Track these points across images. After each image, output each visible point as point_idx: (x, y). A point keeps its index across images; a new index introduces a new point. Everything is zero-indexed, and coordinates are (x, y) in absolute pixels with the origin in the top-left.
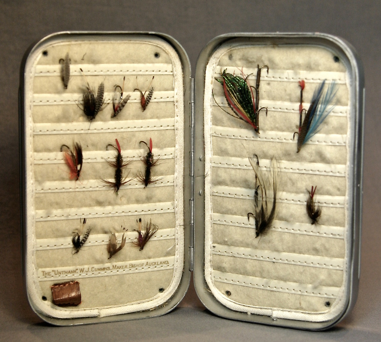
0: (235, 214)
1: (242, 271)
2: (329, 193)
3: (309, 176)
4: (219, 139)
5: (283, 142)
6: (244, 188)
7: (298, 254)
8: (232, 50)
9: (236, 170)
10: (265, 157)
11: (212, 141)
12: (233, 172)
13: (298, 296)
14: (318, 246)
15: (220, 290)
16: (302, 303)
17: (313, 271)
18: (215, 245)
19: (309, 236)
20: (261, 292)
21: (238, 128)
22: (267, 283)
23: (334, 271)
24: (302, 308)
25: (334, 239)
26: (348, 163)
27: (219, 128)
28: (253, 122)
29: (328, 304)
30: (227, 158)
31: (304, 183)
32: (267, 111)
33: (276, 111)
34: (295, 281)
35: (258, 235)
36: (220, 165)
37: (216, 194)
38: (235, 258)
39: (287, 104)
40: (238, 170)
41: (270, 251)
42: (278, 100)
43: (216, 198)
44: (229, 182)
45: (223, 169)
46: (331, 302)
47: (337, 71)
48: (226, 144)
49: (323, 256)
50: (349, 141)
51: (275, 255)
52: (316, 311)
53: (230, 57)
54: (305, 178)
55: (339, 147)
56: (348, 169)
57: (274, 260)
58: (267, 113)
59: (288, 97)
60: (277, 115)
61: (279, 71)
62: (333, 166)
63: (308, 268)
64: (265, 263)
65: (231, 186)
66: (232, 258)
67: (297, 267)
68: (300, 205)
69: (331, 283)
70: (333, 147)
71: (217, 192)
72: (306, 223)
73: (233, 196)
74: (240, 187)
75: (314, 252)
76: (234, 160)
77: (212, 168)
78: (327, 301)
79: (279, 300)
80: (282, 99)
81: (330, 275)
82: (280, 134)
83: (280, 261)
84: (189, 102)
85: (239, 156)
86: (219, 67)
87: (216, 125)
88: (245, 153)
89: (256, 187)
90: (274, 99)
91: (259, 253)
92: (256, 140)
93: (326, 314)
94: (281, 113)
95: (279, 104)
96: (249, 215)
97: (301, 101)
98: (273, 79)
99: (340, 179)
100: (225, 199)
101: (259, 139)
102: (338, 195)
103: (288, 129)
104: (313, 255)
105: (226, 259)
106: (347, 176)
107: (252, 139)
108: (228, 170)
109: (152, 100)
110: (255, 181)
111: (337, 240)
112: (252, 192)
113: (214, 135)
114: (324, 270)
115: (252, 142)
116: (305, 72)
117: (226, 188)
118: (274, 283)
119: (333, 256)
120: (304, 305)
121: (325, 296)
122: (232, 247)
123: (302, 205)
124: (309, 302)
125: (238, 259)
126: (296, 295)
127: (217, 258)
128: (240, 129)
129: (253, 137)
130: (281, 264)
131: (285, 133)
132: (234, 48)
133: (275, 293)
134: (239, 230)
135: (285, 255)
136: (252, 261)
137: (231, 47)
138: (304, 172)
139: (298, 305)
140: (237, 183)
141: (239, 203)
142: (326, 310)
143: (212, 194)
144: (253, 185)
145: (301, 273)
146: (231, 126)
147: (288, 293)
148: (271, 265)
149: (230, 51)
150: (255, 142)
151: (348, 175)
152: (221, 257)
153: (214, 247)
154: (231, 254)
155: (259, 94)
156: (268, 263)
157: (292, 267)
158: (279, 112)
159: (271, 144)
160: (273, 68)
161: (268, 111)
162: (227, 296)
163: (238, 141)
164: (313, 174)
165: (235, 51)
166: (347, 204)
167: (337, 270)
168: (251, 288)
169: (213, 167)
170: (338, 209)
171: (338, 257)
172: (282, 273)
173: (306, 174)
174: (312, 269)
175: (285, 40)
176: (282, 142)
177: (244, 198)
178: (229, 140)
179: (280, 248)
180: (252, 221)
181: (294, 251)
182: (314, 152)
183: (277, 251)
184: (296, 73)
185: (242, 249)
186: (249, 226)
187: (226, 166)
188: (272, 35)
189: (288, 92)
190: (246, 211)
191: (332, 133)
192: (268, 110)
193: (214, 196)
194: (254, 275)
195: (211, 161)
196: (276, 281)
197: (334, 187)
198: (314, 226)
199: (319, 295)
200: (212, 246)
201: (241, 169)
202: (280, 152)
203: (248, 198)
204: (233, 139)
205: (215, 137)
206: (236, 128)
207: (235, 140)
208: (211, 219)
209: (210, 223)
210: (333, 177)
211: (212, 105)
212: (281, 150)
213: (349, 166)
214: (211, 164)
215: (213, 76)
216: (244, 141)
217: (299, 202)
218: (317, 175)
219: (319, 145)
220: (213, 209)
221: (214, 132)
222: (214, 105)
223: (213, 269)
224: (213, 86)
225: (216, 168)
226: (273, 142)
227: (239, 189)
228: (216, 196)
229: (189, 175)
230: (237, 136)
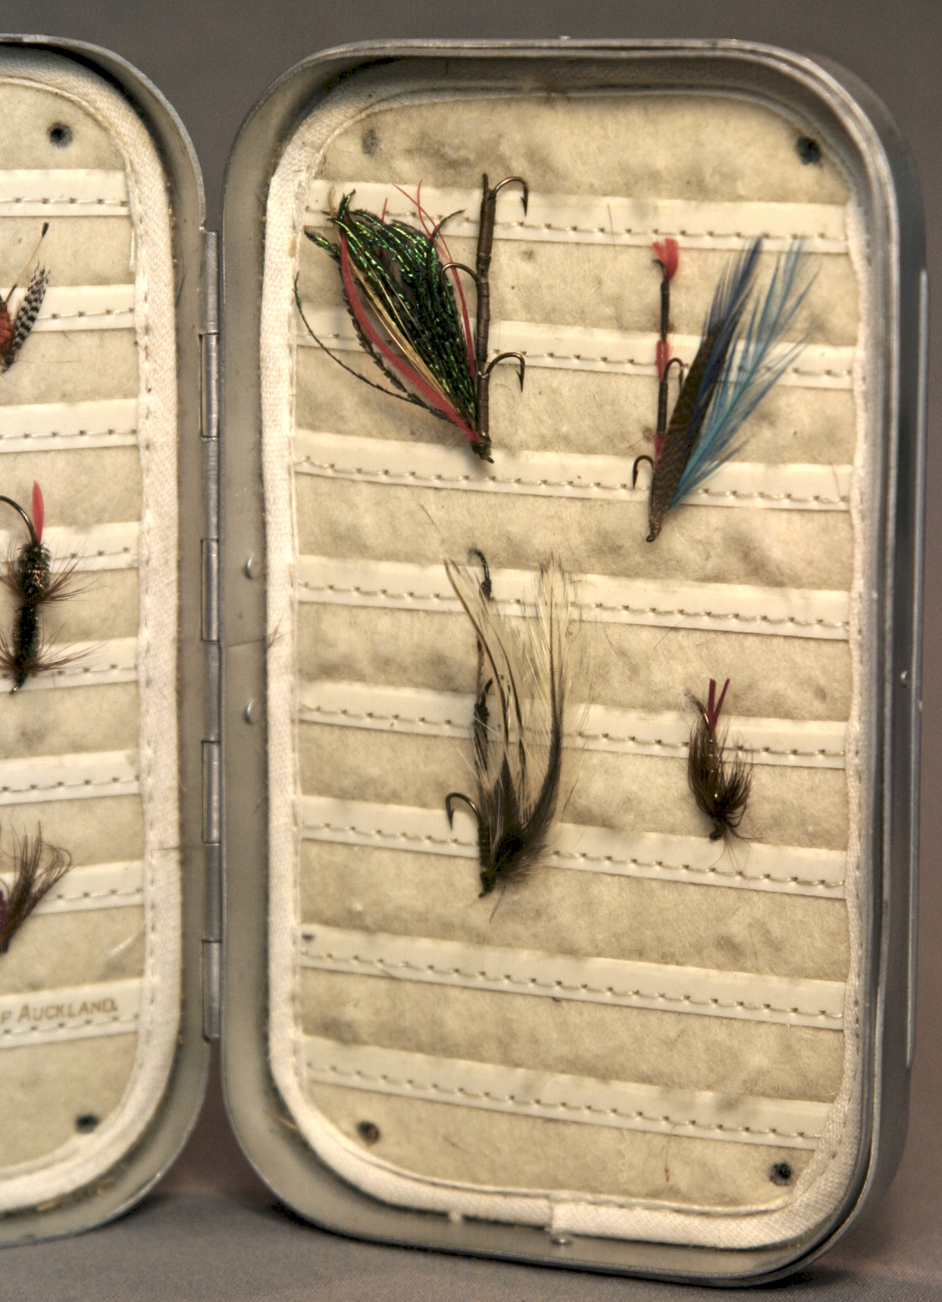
0: (394, 797)
1: (425, 1038)
2: (779, 710)
3: (698, 638)
4: (325, 487)
5: (589, 499)
6: (429, 692)
7: (654, 965)
8: (375, 114)
9: (398, 614)
10: (517, 558)
11: (298, 495)
12: (384, 623)
13: (659, 1142)
14: (737, 928)
15: (334, 1121)
16: (677, 1169)
17: (720, 1033)
18: (313, 929)
19: (703, 890)
20: (503, 1124)
21: (403, 439)
22: (528, 1088)
23: (808, 1035)
24: (673, 1193)
25: (804, 901)
26: (859, 584)
27: (326, 441)
28: (464, 414)
29: (782, 1174)
30: (358, 565)
31: (680, 669)
32: (523, 366)
33: (560, 369)
34: (645, 1079)
35: (488, 883)
36: (329, 596)
37: (316, 717)
38: (394, 985)
39: (606, 340)
40: (404, 617)
41: (539, 953)
42: (568, 324)
43: (315, 732)
44: (365, 666)
45: (344, 614)
46: (793, 1164)
47: (812, 200)
48: (353, 507)
49: (758, 971)
50: (862, 494)
51: (559, 967)
52: (735, 1201)
53: (370, 143)
54: (681, 648)
55: (821, 518)
56: (857, 607)
57: (557, 991)
58: (521, 377)
59: (609, 311)
60: (564, 384)
61: (573, 199)
62: (795, 595)
63: (696, 1024)
64: (519, 1002)
65: (376, 683)
66: (383, 985)
67: (653, 1019)
68: (665, 759)
69: (793, 1083)
70: (796, 518)
71: (318, 709)
72: (689, 833)
73: (385, 725)
74: (417, 685)
75: (720, 957)
76: (387, 570)
77: (296, 606)
78: (779, 1158)
79: (577, 1157)
80: (583, 318)
81: (788, 1050)
82: (577, 463)
83: (583, 994)
84: (199, 331)
85: (408, 558)
86: (320, 186)
87: (313, 427)
88: (433, 544)
89: (479, 685)
90: (550, 317)
91: (493, 959)
92: (477, 491)
93: (776, 1216)
94: (580, 378)
95: (571, 337)
96: (451, 802)
97: (665, 326)
98: (546, 234)
99: (827, 649)
100: (354, 739)
101: (490, 485)
102: (817, 718)
103: (611, 444)
104: (720, 967)
105: (358, 989)
106: (855, 637)
107: (464, 484)
108: (362, 616)
109: (43, 323)
110: (473, 661)
111: (816, 903)
112: (464, 707)
113: (306, 467)
114: (763, 1029)
115: (464, 498)
116: (678, 203)
117: (357, 688)
118: (557, 1086)
119: (799, 973)
120: (682, 1178)
121: (771, 1139)
122: (383, 938)
123: (673, 758)
124: (702, 1164)
125: (409, 987)
126: (648, 1137)
127: (320, 985)
128: (410, 444)
129: (467, 478)
130: (585, 1008)
131: (599, 461)
132: (384, 106)
133: (561, 1128)
134: (410, 865)
135: (601, 968)
136: (466, 995)
137: (373, 100)
138: (677, 620)
139: (660, 1180)
140: (403, 669)
141: (411, 754)
142: (776, 1196)
143: (297, 717)
144: (466, 678)
145: (671, 1044)
146: (374, 433)
147: (618, 1129)
148: (545, 1009)
149: (369, 116)
150: (474, 499)
151: (860, 632)
152: (339, 980)
153: (308, 938)
154: (380, 966)
155: (488, 296)
156: (533, 1002)
157: (634, 1018)
158: (575, 371)
159: (543, 506)
160: (547, 191)
161: (526, 369)
162: (362, 1143)
163: (403, 493)
164: (716, 631)
165: (389, 118)
166: (857, 753)
167: (820, 1029)
168: (465, 1111)
169: (300, 602)
170: (819, 776)
171: (820, 974)
172: (590, 1046)
173: (688, 629)
174: (715, 1025)
175: (594, 72)
176: (587, 496)
177: (431, 731)
178: (366, 490)
179: (581, 939)
180: (466, 827)
181: (640, 953)
182: (717, 538)
183: (570, 951)
184: (641, 211)
185: (425, 944)
186: (453, 849)
187: (355, 598)
188: (540, 48)
189: (610, 288)
190: (440, 785)
191: (794, 460)
192: (527, 362)
193: (305, 727)
194: (473, 1052)
195: (292, 577)
196: (566, 1078)
197: (801, 684)
198: (719, 845)
199: (744, 1136)
200: (299, 934)
201: (418, 611)
202: (576, 539)
203: (446, 730)
204: (384, 485)
205: (309, 478)
206: (397, 439)
207: (393, 491)
208: (296, 823)
209: (290, 838)
210: (797, 642)
211: (295, 346)
212: (581, 531)
213: (863, 596)
214: (290, 591)
215: (296, 224)
216: (431, 493)
217: (657, 749)
218: (730, 636)
219: (738, 507)
220: (304, 781)
221: (304, 458)
222: (302, 342)
223: (307, 1031)
224: (297, 264)
225: (315, 607)
226: (550, 497)
227: (408, 693)
228: (314, 727)
229: (202, 638)
230: (401, 473)
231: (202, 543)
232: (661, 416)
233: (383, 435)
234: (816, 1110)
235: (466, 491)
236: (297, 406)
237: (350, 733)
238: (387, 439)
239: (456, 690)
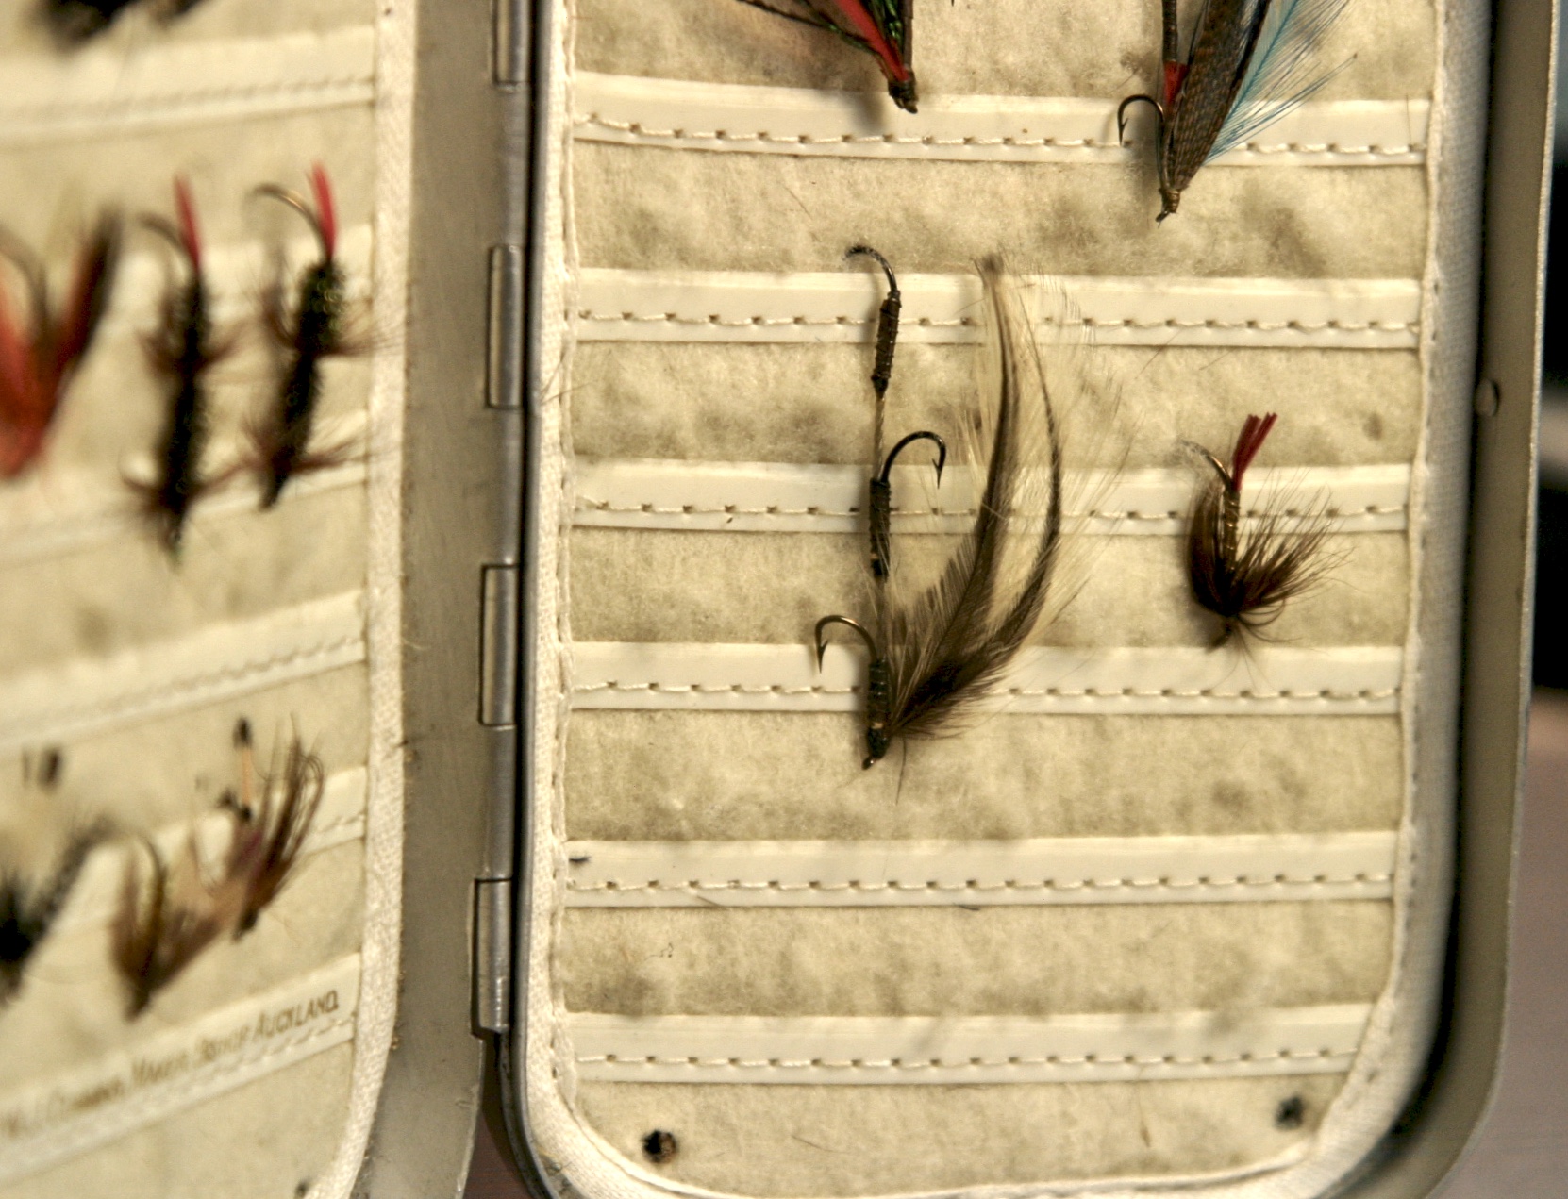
0: (731, 635)
1: (767, 986)
2: (1320, 454)
3: (1198, 359)
4: (623, 161)
5: (1033, 164)
6: (785, 466)
7: (1119, 840)
9: (735, 352)
10: (936, 258)
11: (575, 177)
12: (717, 366)
13: (1120, 1094)
14: (1246, 772)
15: (611, 1138)
16: (1156, 1130)
17: (1216, 928)
18: (582, 847)
19: (1190, 724)
20: (883, 1102)
21: (750, 82)
22: (923, 1043)
23: (1341, 910)
24: (1148, 1165)
25: (1336, 723)
26: (1433, 270)
27: (627, 88)
29: (1292, 1114)
30: (672, 280)
31: (1170, 405)
34: (1097, 1005)
35: (873, 747)
36: (625, 330)
37: (601, 518)
38: (715, 917)
40: (747, 354)
41: (944, 842)
43: (597, 542)
44: (687, 435)
45: (653, 358)
46: (1314, 1097)
48: (671, 187)
49: (1268, 828)
50: (1445, 139)
51: (979, 858)
52: (1236, 1160)
54: (1171, 373)
55: (1379, 176)
56: (1431, 301)
57: (970, 896)
62: (1341, 290)
63: (1180, 916)
64: (907, 918)
65: (701, 459)
66: (695, 920)
67: (1113, 917)
68: (1139, 538)
69: (1323, 981)
70: (1340, 176)
71: (604, 507)
72: (1170, 644)
73: (712, 523)
74: (765, 458)
75: (1222, 816)
76: (722, 283)
77: (573, 347)
78: (1286, 1091)
79: (1004, 1133)
81: (1312, 936)
82: (1022, 107)
83: (1009, 895)
85: (758, 265)
87: (604, 67)
89: (877, 452)
91: (870, 859)
92: (864, 159)
93: (1288, 1175)
99: (1386, 362)
100: (661, 545)
101: (886, 149)
102: (1370, 461)
104: (1215, 830)
105: (653, 932)
106: (1427, 344)
107: (845, 149)
108: (682, 358)
110: (865, 416)
111: (1352, 723)
112: (842, 487)
113: (592, 131)
114: (1275, 912)
115: (839, 171)
117: (672, 469)
118: (970, 1031)
119: (1327, 825)
120: (1162, 1144)
121: (1283, 1065)
122: (699, 849)
123: (1153, 536)
124: (1194, 1115)
125: (740, 917)
126: (1105, 1089)
127: (597, 930)
128: (762, 89)
129: (846, 139)
130: (1011, 915)
131: (1056, 107)
133: (975, 1095)
134: (748, 731)
135: (1038, 851)
136: (829, 919)
138: (1165, 336)
139: (1133, 1147)
140: (747, 432)
141: (754, 567)
142: (1292, 1147)
143: (569, 522)
144: (853, 444)
145: (1137, 949)
146: (705, 74)
147: (1062, 1084)
148: (951, 926)
150: (862, 171)
151: (1434, 337)
152: (629, 920)
153: (577, 862)
154: (693, 891)
156: (932, 916)
157: (1085, 920)
159: (969, 177)
162: (649, 1165)
163: (746, 164)
164: (1220, 348)
166: (1426, 505)
167: (1351, 901)
168: (822, 1092)
169: (581, 343)
170: (1367, 543)
171: (1363, 823)
172: (1022, 969)
173: (1181, 347)
174: (1204, 913)
176: (1031, 159)
177: (790, 525)
178: (692, 165)
179: (1019, 815)
180: (841, 667)
181: (1094, 826)
182: (1230, 210)
183: (1000, 834)
185: (766, 849)
186: (816, 701)
187: (670, 331)
190: (804, 604)
191: (1345, 96)
193: (579, 533)
194: (842, 1005)
195: (567, 302)
196: (983, 1023)
197: (1348, 415)
198: (1220, 655)
199: (1244, 1067)
200: (565, 858)
201: (766, 344)
202: (1021, 221)
203: (810, 523)
204: (716, 153)
205: (592, 147)
206: (739, 83)
207: (731, 162)
208: (563, 687)
209: (553, 711)
210: (1340, 357)
212: (1029, 212)
213: (1441, 284)
214: (564, 326)
216: (792, 163)
217: (1129, 526)
218: (1242, 353)
219: (1259, 167)
220: (575, 620)
221: (587, 117)
223: (571, 1007)
225: (604, 348)
226: (976, 162)
227: (752, 472)
228: (596, 534)
229: (488, 404)
230: (744, 134)
231: (491, 252)
232: (1169, 35)
233: (718, 77)
234: (1349, 1015)
235: (844, 158)
236: (581, 37)
237: (657, 540)
238: (723, 82)
239: (826, 457)
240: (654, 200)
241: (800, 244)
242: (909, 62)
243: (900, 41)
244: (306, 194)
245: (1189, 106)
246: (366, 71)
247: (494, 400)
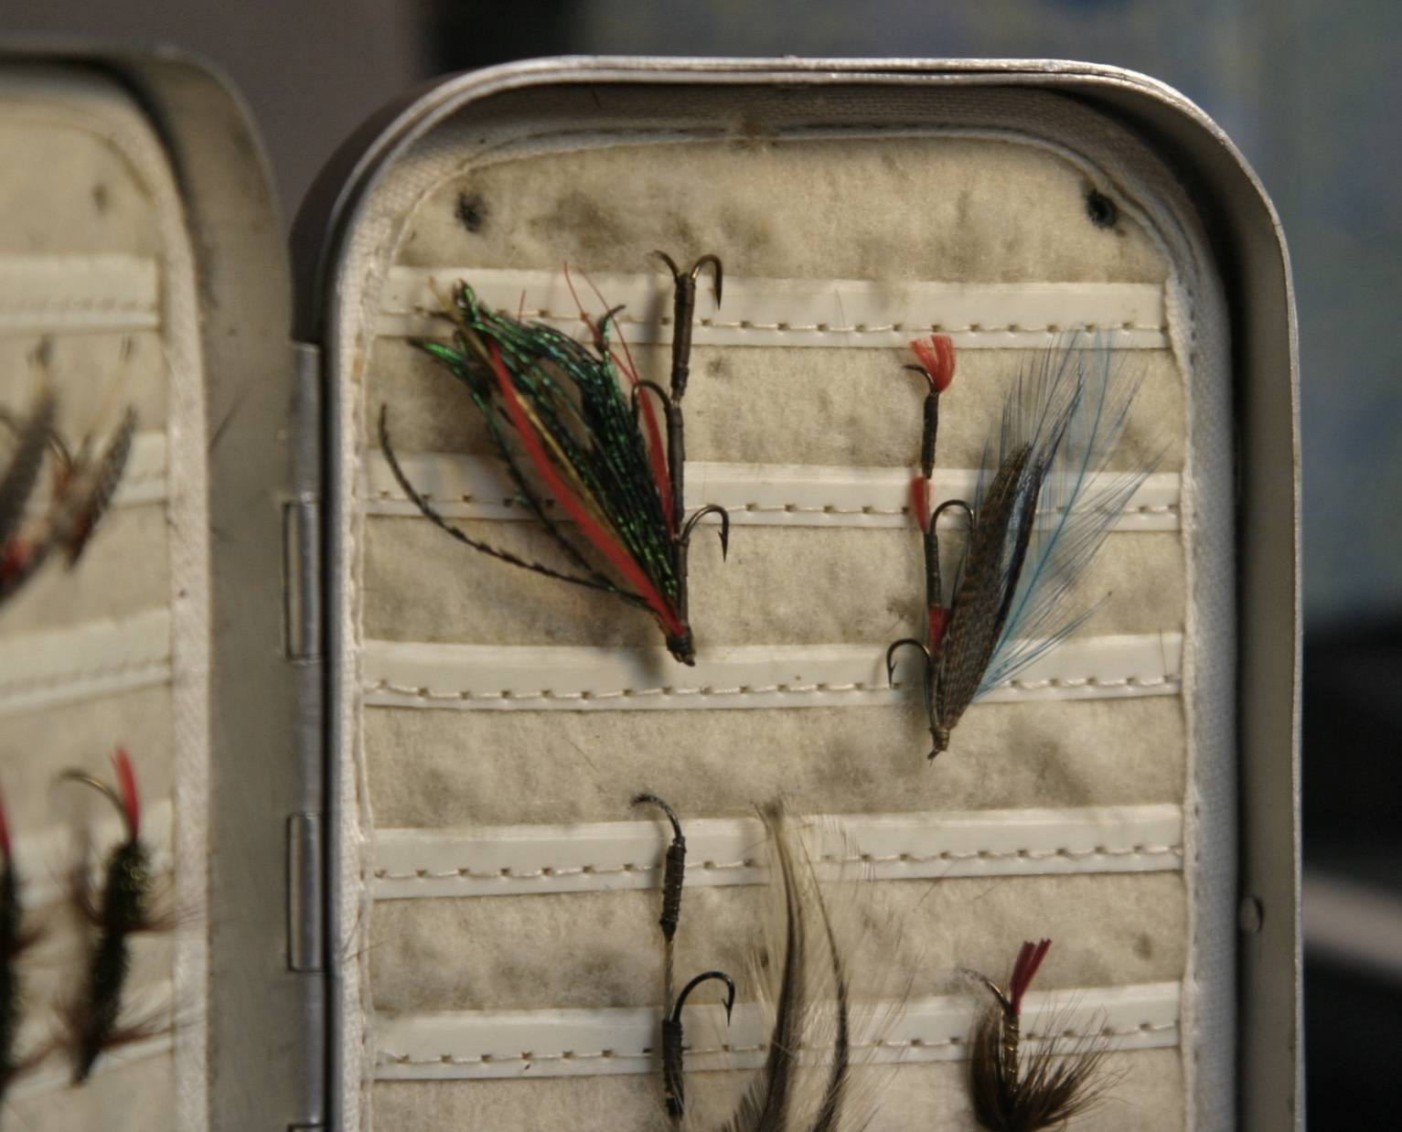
2: (1095, 976)
3: (972, 889)
4: (412, 724)
5: (807, 709)
6: (579, 1011)
8: (486, 169)
9: (527, 903)
10: (717, 804)
11: (368, 740)
12: (511, 917)
21: (533, 643)
26: (1193, 794)
27: (414, 653)
30: (465, 836)
31: (948, 935)
32: (726, 524)
33: (764, 526)
36: (420, 887)
37: (402, 1071)
39: (836, 480)
40: (539, 905)
42: (779, 462)
43: (398, 1094)
44: (483, 986)
45: (447, 910)
47: (1112, 277)
48: (460, 747)
50: (1198, 669)
53: (471, 214)
54: (948, 903)
55: (1138, 706)
56: (1193, 824)
58: (724, 537)
59: (839, 440)
60: (779, 548)
61: (785, 285)
62: (1106, 816)
65: (496, 1007)
68: (923, 1065)
70: (1101, 709)
71: (405, 1060)
73: (510, 1070)
74: (559, 1005)
76: (512, 837)
77: (370, 907)
80: (808, 454)
82: (795, 655)
84: (280, 497)
85: (547, 818)
86: (399, 274)
87: (392, 635)
89: (668, 993)
90: (753, 452)
92: (645, 711)
94: (794, 538)
95: (784, 477)
97: (926, 458)
98: (744, 336)
99: (1151, 884)
100: (461, 1095)
101: (666, 701)
102: (1142, 980)
103: (852, 632)
106: (1191, 865)
107: (626, 702)
108: (477, 911)
110: (655, 959)
112: (635, 1029)
113: (382, 697)
115: (621, 723)
116: (935, 288)
117: (469, 1020)
123: (937, 1062)
128: (545, 648)
129: (627, 692)
131: (827, 653)
132: (503, 156)
137: (484, 146)
138: (941, 867)
140: (541, 980)
141: (552, 1107)
143: (371, 1076)
144: (645, 986)
146: (489, 637)
149: (474, 172)
150: (644, 722)
151: (1197, 858)
155: (681, 426)
158: (787, 527)
159: (746, 724)
160: (746, 274)
161: (730, 529)
163: (532, 721)
164: (993, 877)
165: (507, 176)
166: (1197, 1020)
169: (378, 901)
170: (1142, 1060)
173: (956, 878)
175: (820, 104)
176: (805, 704)
177: (587, 1069)
178: (480, 725)
182: (996, 744)
184: (882, 299)
187: (464, 886)
189: (841, 406)
191: (1102, 631)
193: (381, 1088)
195: (363, 862)
197: (1118, 937)
201: (557, 894)
202: (798, 765)
203: (605, 1065)
204: (502, 712)
205: (383, 712)
206: (522, 644)
207: (517, 720)
210: (1108, 880)
211: (363, 515)
212: (805, 756)
213: (1201, 808)
214: (361, 886)
215: (365, 334)
216: (575, 718)
217: (914, 1053)
218: (1015, 882)
219: (1023, 702)
221: (375, 685)
222: (373, 511)
224: (364, 393)
225: (399, 905)
226: (752, 709)
227: (548, 1018)
228: (397, 1087)
229: (290, 968)
230: (528, 693)
231: (289, 821)
232: (932, 581)
233: (502, 639)
235: (625, 711)
236: (369, 607)
237: (457, 1089)
238: (507, 644)
239: (619, 1002)
240: (445, 760)
241: (587, 797)
242: (686, 618)
243: (676, 599)
244: (110, 777)
245: (955, 648)
246: (162, 651)
247: (296, 963)
